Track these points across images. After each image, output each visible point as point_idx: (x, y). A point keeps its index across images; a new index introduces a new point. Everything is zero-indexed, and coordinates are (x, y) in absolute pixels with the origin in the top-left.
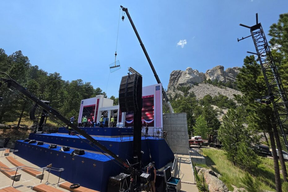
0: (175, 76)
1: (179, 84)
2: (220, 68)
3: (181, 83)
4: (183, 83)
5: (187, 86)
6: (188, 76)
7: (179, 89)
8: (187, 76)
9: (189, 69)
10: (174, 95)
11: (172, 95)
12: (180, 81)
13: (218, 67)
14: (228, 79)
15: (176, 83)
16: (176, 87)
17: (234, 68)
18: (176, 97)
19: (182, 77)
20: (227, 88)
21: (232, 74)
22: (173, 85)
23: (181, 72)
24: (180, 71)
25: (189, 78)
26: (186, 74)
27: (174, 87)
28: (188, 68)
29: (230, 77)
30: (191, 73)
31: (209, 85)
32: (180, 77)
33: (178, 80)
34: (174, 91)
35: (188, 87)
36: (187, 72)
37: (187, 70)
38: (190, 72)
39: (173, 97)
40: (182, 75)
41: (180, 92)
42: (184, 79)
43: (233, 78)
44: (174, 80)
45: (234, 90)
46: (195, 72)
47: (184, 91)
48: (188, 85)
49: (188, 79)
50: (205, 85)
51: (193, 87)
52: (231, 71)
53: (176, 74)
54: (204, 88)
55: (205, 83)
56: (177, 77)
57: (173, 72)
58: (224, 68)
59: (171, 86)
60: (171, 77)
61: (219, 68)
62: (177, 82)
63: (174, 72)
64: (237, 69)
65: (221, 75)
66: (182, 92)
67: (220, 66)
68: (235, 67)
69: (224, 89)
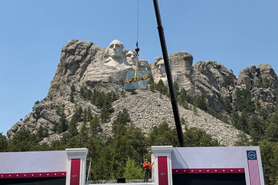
0: (79, 58)
1: (88, 83)
2: (186, 59)
3: (93, 80)
4: (98, 80)
5: (110, 91)
6: (112, 63)
7: (85, 95)
8: (109, 64)
9: (117, 45)
10: (72, 111)
11: (66, 112)
12: (91, 73)
13: (182, 54)
14: (199, 88)
15: (78, 77)
16: (78, 89)
17: (209, 63)
18: (77, 117)
19: (96, 64)
20: (198, 109)
21: (207, 78)
22: (69, 81)
23: (93, 47)
24: (92, 44)
25: (114, 68)
26: (107, 56)
27: (73, 89)
28: (115, 42)
29: (204, 84)
30: (120, 57)
31: (161, 96)
32: (89, 62)
33: (85, 68)
34: (72, 101)
35: (109, 95)
36: (112, 52)
37: (112, 46)
38: (118, 55)
39: (69, 118)
40: (97, 58)
41: (89, 104)
42: (102, 71)
43: (208, 87)
44: (74, 66)
45: (211, 116)
46: (130, 55)
47: (100, 105)
48: (112, 89)
49: (113, 71)
50: (153, 95)
51: (124, 96)
52: (205, 68)
53: (80, 52)
54: (150, 104)
55: (153, 89)
56: (81, 61)
57: (72, 44)
58: (192, 59)
59: (64, 83)
60: (64, 58)
61: (182, 57)
62: (81, 76)
63: (75, 45)
64: (215, 66)
65: (187, 76)
66: (94, 107)
67: (186, 54)
68: (211, 61)
69: (192, 112)
